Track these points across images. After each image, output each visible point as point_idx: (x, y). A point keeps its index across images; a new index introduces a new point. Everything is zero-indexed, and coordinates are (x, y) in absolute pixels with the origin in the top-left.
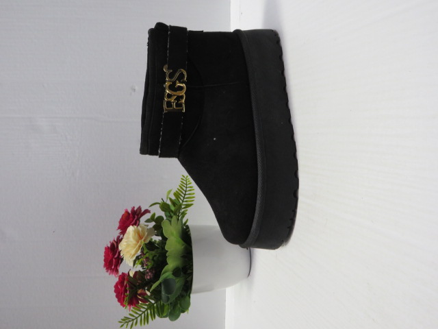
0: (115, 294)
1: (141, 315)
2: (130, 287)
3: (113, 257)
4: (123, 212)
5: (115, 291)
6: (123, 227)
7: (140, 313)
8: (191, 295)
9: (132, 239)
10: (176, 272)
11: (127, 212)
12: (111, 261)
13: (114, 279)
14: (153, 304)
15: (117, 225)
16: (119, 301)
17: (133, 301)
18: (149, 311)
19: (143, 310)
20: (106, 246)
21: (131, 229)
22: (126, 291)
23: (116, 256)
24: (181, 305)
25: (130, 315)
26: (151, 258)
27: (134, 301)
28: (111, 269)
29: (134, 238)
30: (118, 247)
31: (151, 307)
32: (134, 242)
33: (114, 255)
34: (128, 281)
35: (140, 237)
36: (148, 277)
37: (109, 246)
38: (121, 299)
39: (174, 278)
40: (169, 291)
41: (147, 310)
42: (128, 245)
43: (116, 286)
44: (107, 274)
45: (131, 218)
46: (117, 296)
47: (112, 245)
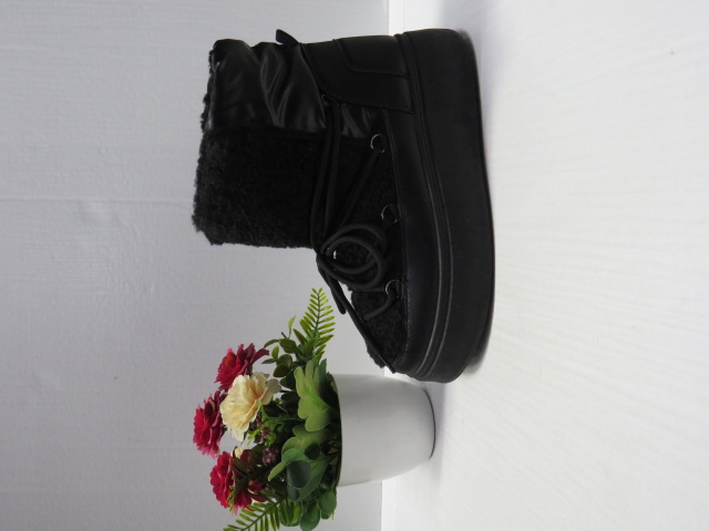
0: (212, 487)
1: (255, 522)
2: (238, 477)
3: (209, 426)
4: (225, 354)
5: (212, 482)
6: (226, 378)
7: (254, 519)
8: (338, 489)
9: (242, 398)
10: (311, 452)
11: (231, 353)
12: (207, 432)
13: (211, 462)
14: (275, 504)
15: (215, 374)
16: (219, 498)
17: (242, 500)
18: (269, 516)
19: (260, 514)
20: (197, 407)
21: (240, 380)
22: (231, 482)
23: (214, 425)
24: (321, 506)
25: (238, 522)
26: (272, 428)
27: (244, 499)
28: (207, 445)
29: (245, 395)
30: (217, 409)
31: (271, 508)
32: (247, 403)
33: (211, 422)
34: (233, 465)
35: (256, 395)
36: (268, 461)
37: (203, 407)
38: (221, 495)
39: (308, 461)
40: (300, 482)
41: (265, 513)
42: (236, 407)
43: (214, 474)
44: (200, 452)
45: (238, 362)
46: (215, 491)
47: (208, 406)
